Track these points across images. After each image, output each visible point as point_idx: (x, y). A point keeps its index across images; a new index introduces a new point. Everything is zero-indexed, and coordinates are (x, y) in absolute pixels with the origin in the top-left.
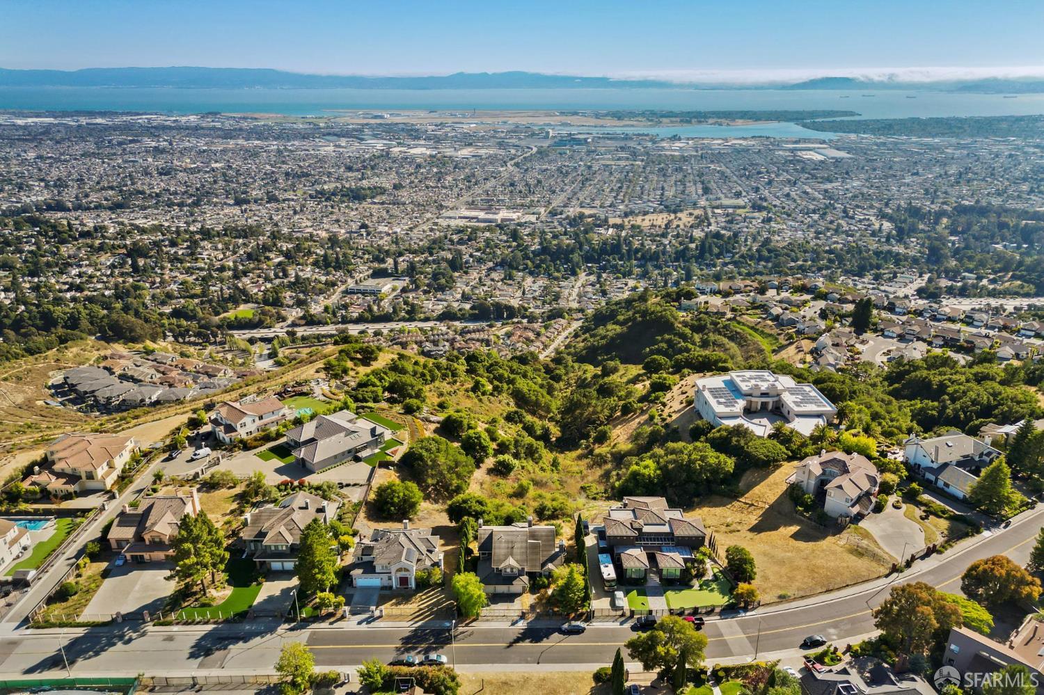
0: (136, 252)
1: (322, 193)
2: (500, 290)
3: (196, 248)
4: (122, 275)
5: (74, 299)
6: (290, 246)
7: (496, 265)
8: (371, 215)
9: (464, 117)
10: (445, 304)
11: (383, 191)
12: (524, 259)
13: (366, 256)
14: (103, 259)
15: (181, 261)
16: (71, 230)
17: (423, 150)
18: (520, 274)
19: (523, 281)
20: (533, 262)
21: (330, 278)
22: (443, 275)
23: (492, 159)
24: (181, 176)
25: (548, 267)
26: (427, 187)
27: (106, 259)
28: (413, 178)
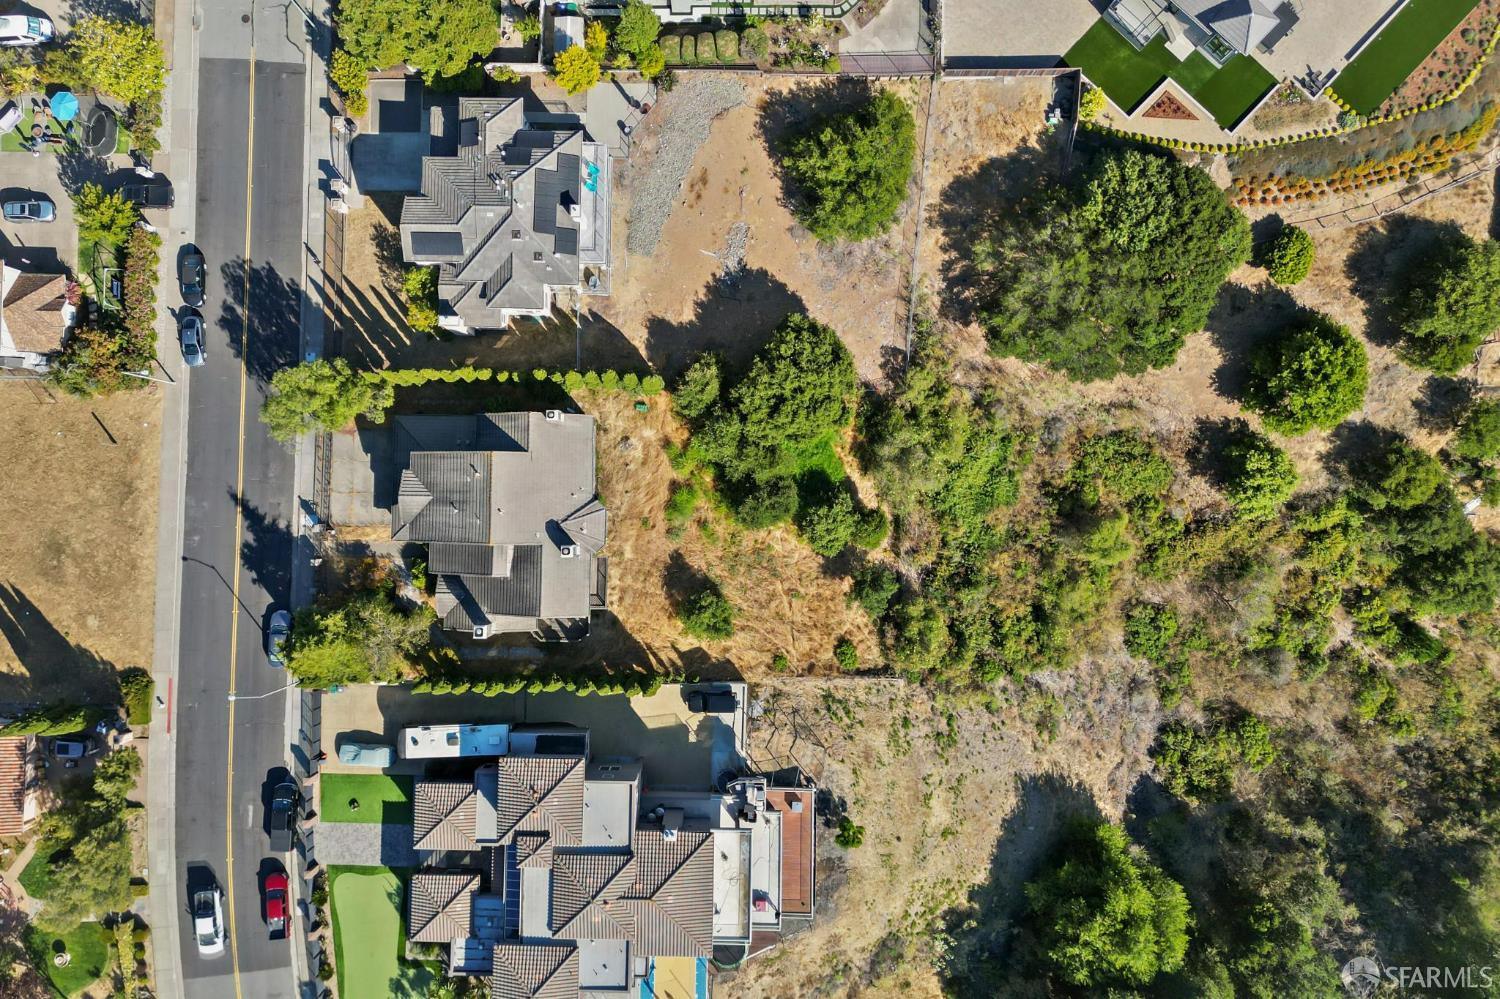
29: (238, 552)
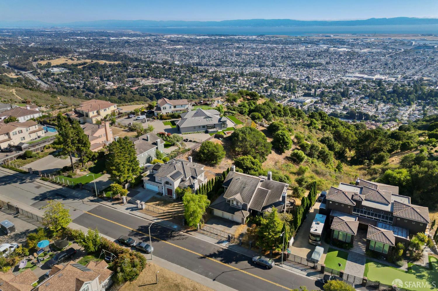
0: (216, 79)
1: (294, 64)
2: (364, 107)
3: (237, 79)
4: (209, 86)
5: (190, 92)
6: (272, 81)
7: (366, 96)
8: (313, 73)
9: (369, 36)
10: (334, 110)
11: (321, 64)
12: (382, 95)
13: (303, 88)
14: (204, 80)
15: (230, 83)
16: (197, 70)
17: (345, 49)
18: (378, 101)
19: (379, 104)
20: (387, 97)
21: (285, 95)
22: (337, 98)
23: (378, 54)
24: (243, 56)
25: (394, 100)
26: (342, 64)
27: (205, 80)
28: (336, 60)
29: (223, 263)
